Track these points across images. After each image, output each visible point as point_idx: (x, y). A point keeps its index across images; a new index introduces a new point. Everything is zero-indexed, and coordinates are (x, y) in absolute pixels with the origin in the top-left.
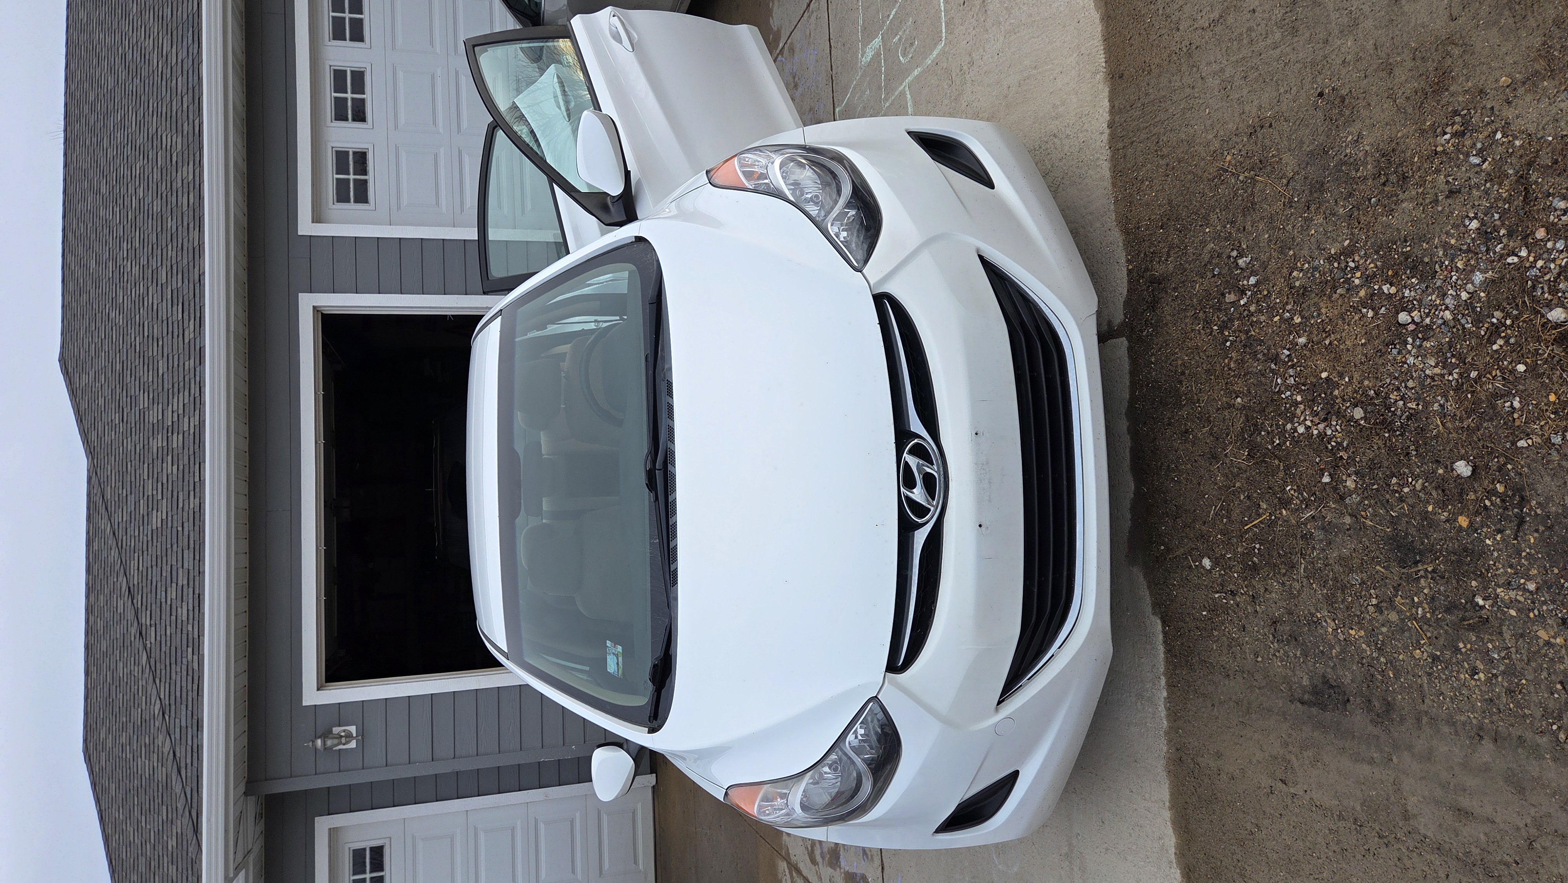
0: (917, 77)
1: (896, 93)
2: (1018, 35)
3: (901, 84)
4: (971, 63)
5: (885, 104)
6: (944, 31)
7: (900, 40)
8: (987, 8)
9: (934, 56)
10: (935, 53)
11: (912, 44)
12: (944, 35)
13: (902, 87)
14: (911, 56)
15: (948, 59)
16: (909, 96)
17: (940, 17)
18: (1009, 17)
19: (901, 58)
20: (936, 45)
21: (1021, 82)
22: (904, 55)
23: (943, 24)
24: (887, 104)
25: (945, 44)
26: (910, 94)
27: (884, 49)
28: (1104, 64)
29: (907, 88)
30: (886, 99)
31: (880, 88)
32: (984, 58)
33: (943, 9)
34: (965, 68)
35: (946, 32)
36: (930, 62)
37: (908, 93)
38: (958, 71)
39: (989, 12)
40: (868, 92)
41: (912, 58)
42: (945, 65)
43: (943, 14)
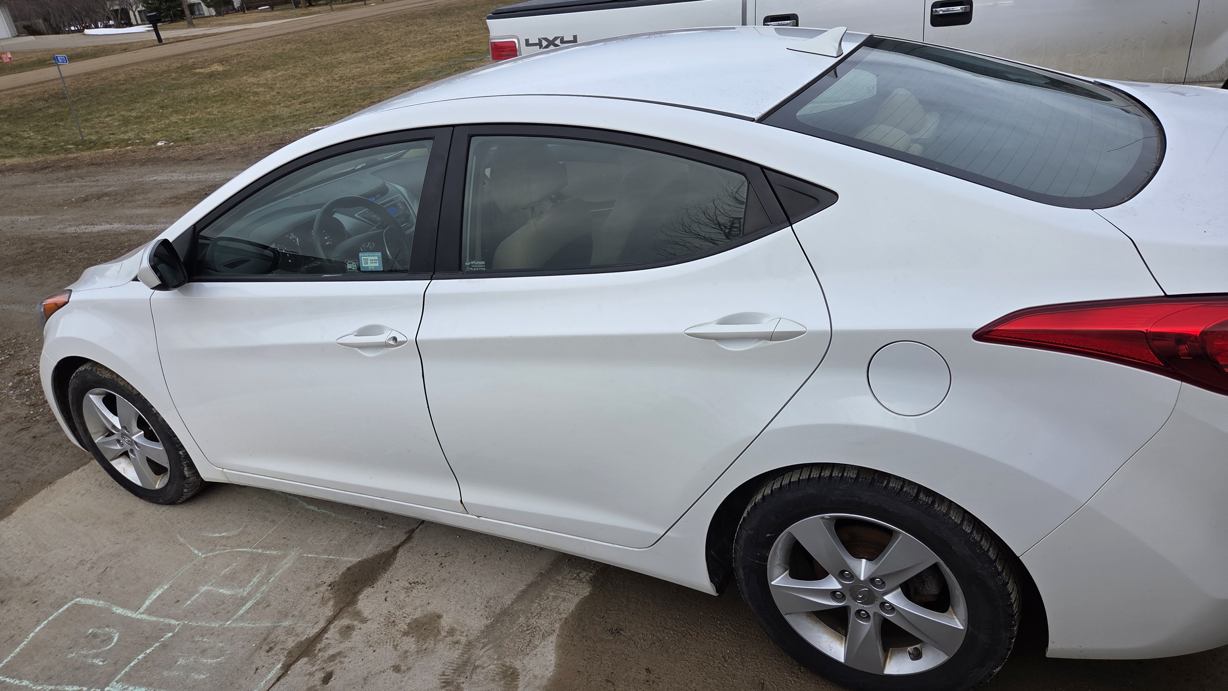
0: (124, 607)
1: (154, 619)
2: (46, 543)
3: (140, 620)
4: (82, 562)
5: (175, 626)
6: (66, 606)
7: (96, 656)
8: (33, 578)
9: (93, 601)
10: (90, 602)
11: (95, 636)
12: (70, 604)
13: (144, 617)
14: (107, 629)
15: (90, 585)
16: (148, 603)
17: (55, 619)
18: (35, 557)
19: (115, 640)
20: (83, 606)
21: (78, 521)
22: (111, 638)
23: (60, 611)
24: (173, 622)
25: (78, 597)
26: (144, 603)
27: (117, 671)
28: (46, 489)
29: (141, 610)
30: (170, 628)
31: (164, 646)
32: (74, 555)
33: (46, 622)
34: (89, 565)
35: (66, 603)
36: (101, 602)
37: (145, 606)
38: (95, 569)
39: (36, 575)
40: (181, 661)
41: (108, 626)
42: (96, 584)
43: (50, 619)
